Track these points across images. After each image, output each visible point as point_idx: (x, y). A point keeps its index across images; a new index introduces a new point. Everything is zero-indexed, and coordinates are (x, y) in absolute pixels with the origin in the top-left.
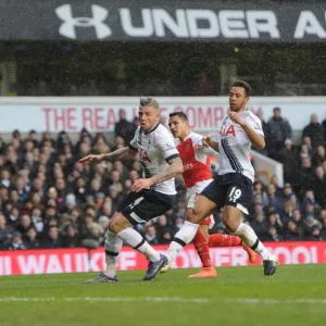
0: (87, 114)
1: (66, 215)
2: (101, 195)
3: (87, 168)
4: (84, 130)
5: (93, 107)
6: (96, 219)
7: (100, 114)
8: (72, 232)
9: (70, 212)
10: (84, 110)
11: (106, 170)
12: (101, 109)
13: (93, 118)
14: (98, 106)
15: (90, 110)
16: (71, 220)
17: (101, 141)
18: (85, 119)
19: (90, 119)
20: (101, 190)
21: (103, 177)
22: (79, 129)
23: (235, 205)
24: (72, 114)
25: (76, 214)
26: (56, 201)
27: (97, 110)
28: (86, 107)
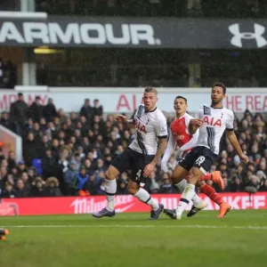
0: (250, 100)
1: (234, 170)
2: (258, 156)
3: (249, 137)
4: (247, 111)
5: (253, 95)
6: (255, 173)
7: (258, 100)
8: (238, 181)
9: (237, 168)
10: (247, 97)
11: (262, 138)
12: (259, 97)
13: (254, 103)
14: (257, 95)
15: (252, 98)
16: (237, 173)
17: (259, 118)
18: (247, 103)
19: (251, 103)
20: (258, 152)
21: (260, 143)
22: (244, 110)
23: (199, 167)
24: (239, 100)
25: (241, 169)
26: (227, 160)
27: (256, 97)
28: (248, 95)
